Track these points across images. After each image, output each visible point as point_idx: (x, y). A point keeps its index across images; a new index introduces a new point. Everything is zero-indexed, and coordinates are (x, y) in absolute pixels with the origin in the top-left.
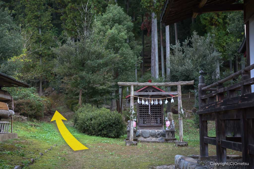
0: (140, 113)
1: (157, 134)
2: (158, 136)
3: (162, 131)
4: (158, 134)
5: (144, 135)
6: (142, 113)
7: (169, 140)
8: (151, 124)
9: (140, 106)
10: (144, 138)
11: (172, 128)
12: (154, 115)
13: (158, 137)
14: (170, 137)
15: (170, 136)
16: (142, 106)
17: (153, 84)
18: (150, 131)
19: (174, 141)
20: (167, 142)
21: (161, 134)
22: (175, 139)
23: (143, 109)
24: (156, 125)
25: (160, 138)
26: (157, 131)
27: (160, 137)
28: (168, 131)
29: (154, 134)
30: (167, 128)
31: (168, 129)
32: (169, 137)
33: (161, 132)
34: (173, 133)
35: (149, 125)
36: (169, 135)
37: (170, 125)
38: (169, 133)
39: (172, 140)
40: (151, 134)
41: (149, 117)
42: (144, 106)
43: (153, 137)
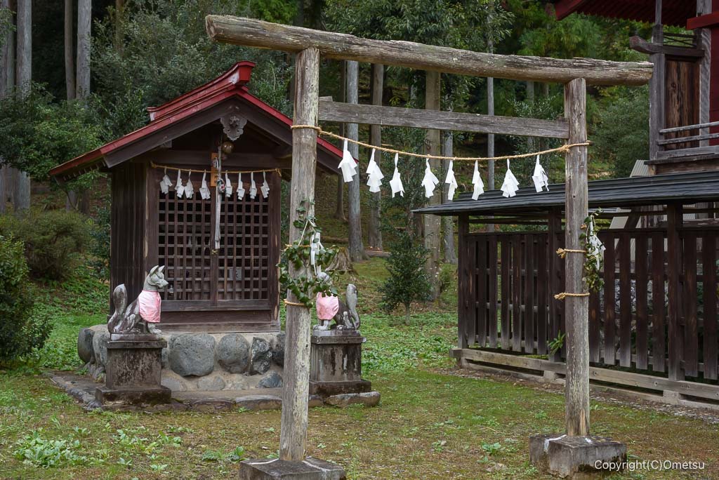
0: (162, 240)
1: (253, 353)
2: (257, 367)
3: (276, 340)
4: (260, 357)
5: (186, 363)
6: (171, 240)
7: (335, 390)
8: (214, 303)
9: (162, 206)
10: (184, 380)
11: (349, 325)
12: (230, 252)
13: (253, 373)
14: (338, 373)
15: (337, 368)
16: (172, 206)
17: (442, 55)
18: (218, 337)
19: (362, 394)
20: (327, 399)
21: (270, 354)
22: (365, 387)
23: (176, 223)
24: (241, 304)
25: (269, 375)
26: (255, 339)
27: (265, 371)
28: (330, 345)
29: (240, 355)
30: (324, 327)
31: (328, 333)
32: (333, 373)
33: (272, 341)
34: (351, 350)
35: (204, 304)
36: (333, 364)
37: (340, 312)
38: (333, 355)
39: (348, 388)
40: (224, 357)
41: (207, 263)
42: (181, 207)
43: (231, 373)
